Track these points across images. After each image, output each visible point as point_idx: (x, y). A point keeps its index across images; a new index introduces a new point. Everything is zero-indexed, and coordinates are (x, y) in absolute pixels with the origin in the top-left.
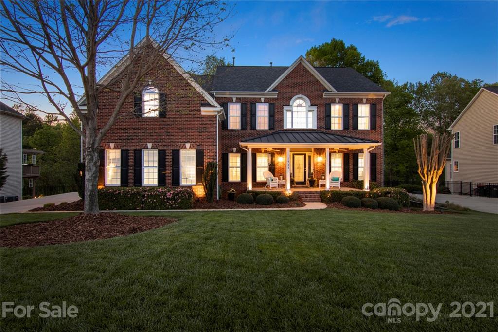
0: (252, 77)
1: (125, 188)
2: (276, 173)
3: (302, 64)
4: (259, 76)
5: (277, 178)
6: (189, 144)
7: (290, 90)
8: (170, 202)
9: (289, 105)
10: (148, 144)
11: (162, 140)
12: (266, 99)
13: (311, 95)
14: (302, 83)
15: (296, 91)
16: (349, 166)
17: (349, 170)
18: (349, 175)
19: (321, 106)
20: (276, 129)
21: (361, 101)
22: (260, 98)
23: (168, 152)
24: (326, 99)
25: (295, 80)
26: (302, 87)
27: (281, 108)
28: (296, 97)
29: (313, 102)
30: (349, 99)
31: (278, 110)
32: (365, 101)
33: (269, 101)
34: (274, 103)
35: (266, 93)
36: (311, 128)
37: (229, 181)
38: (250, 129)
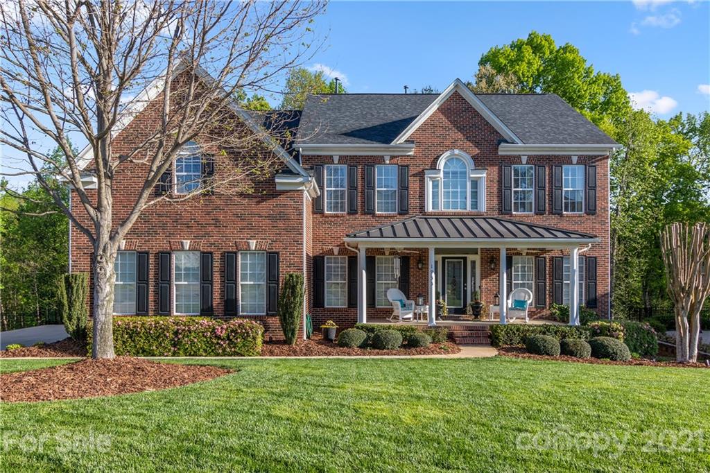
0: (369, 116)
1: (144, 318)
2: (411, 294)
3: (459, 95)
4: (382, 114)
5: (413, 302)
6: (255, 241)
7: (436, 141)
8: (222, 343)
9: (435, 169)
10: (184, 241)
11: (208, 234)
12: (392, 157)
13: (477, 151)
14: (460, 129)
15: (447, 143)
16: (545, 280)
17: (545, 288)
18: (545, 296)
19: (496, 169)
20: (410, 211)
21: (567, 160)
22: (382, 157)
23: (217, 256)
24: (502, 156)
25: (446, 123)
26: (460, 136)
27: (421, 175)
28: (447, 154)
29: (479, 162)
30: (545, 156)
31: (415, 179)
32: (575, 160)
33: (399, 161)
34: (407, 166)
35: (393, 147)
36: (474, 211)
37: (326, 306)
38: (364, 213)
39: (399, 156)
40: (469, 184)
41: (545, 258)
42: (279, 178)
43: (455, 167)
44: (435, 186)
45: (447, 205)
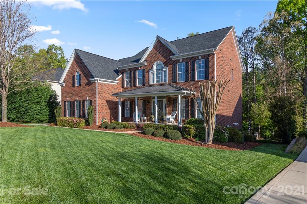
3: (160, 41)
6: (88, 97)
7: (153, 59)
9: (153, 69)
10: (77, 98)
11: (80, 96)
12: (141, 67)
13: (165, 60)
14: (160, 53)
15: (156, 59)
16: (188, 108)
17: (188, 111)
18: (188, 114)
19: (171, 66)
20: (146, 85)
21: (197, 58)
22: (138, 67)
23: (82, 102)
24: (173, 61)
25: (156, 52)
26: (160, 56)
27: (148, 72)
28: (156, 63)
29: (166, 64)
30: (189, 58)
31: (147, 73)
32: (200, 57)
33: (142, 68)
34: (145, 69)
35: (140, 63)
36: (165, 82)
37: (125, 117)
38: (134, 87)
39: (142, 66)
40: (163, 73)
41: (188, 99)
42: (91, 79)
43: (159, 68)
44: (153, 75)
45: (157, 82)
